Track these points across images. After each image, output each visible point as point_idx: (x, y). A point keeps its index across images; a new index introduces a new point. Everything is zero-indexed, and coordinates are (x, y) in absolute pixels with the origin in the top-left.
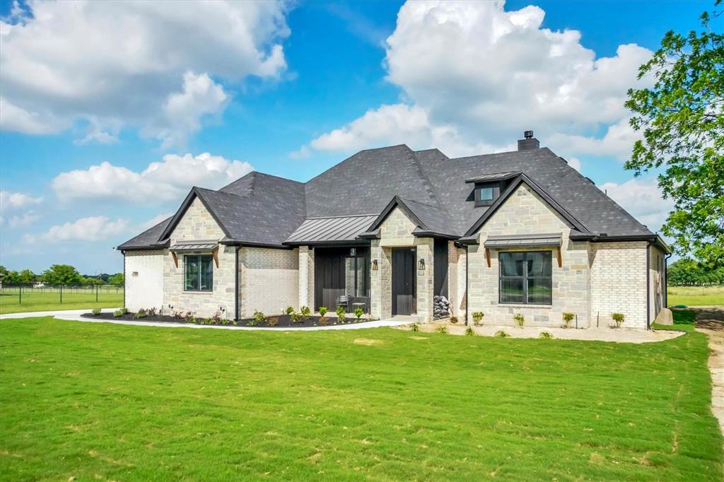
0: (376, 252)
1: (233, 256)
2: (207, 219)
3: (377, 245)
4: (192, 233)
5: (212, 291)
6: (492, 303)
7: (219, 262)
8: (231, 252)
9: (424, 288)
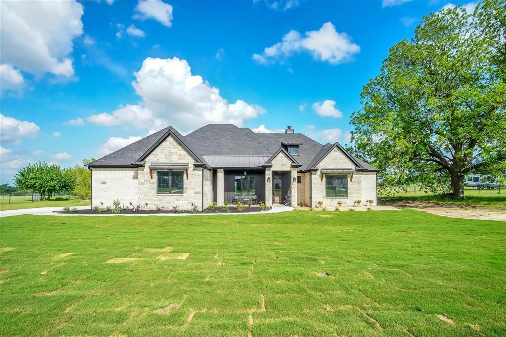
0: (269, 174)
1: (200, 173)
2: (178, 150)
3: (270, 170)
4: (165, 158)
5: (183, 194)
6: (323, 197)
7: (189, 176)
8: (198, 171)
9: (295, 191)
